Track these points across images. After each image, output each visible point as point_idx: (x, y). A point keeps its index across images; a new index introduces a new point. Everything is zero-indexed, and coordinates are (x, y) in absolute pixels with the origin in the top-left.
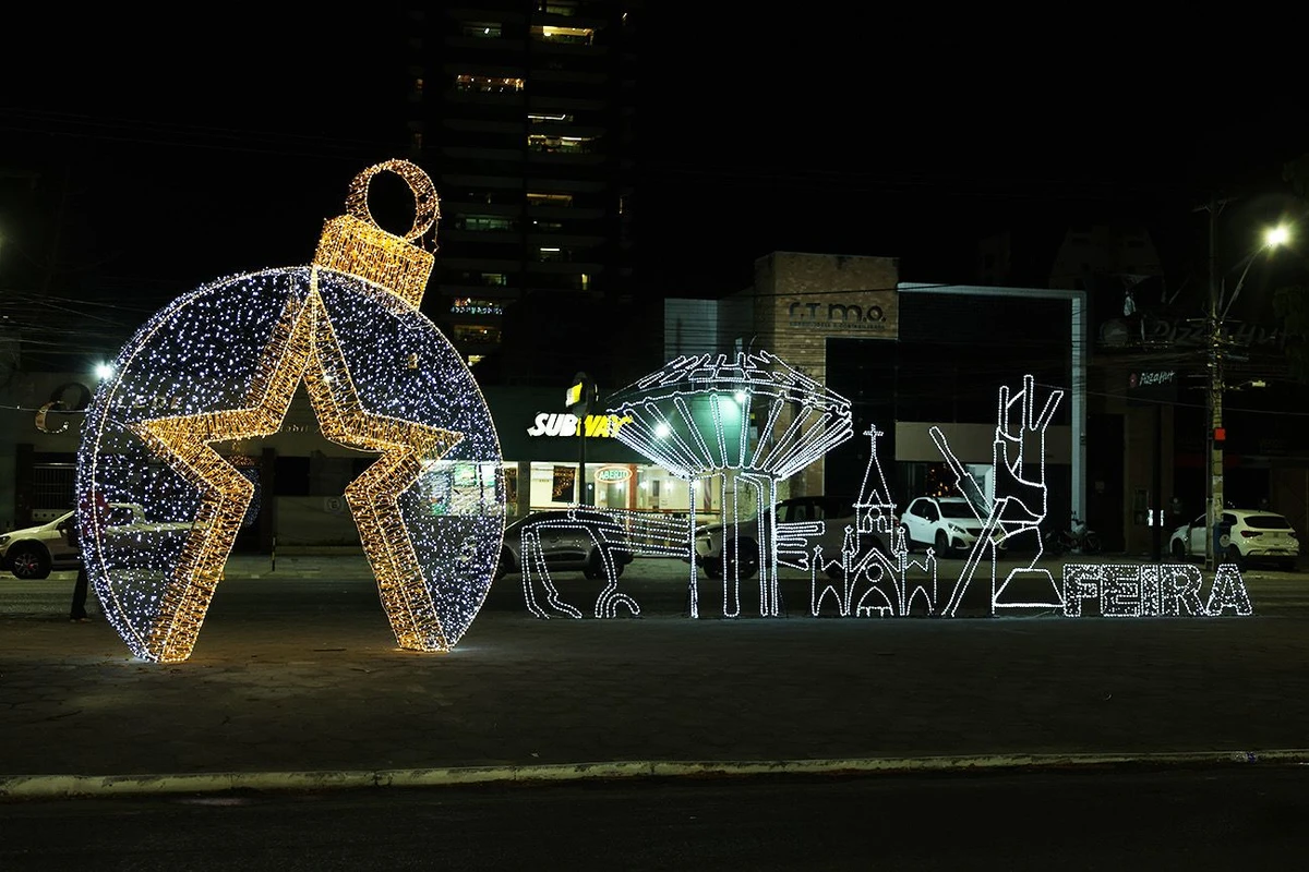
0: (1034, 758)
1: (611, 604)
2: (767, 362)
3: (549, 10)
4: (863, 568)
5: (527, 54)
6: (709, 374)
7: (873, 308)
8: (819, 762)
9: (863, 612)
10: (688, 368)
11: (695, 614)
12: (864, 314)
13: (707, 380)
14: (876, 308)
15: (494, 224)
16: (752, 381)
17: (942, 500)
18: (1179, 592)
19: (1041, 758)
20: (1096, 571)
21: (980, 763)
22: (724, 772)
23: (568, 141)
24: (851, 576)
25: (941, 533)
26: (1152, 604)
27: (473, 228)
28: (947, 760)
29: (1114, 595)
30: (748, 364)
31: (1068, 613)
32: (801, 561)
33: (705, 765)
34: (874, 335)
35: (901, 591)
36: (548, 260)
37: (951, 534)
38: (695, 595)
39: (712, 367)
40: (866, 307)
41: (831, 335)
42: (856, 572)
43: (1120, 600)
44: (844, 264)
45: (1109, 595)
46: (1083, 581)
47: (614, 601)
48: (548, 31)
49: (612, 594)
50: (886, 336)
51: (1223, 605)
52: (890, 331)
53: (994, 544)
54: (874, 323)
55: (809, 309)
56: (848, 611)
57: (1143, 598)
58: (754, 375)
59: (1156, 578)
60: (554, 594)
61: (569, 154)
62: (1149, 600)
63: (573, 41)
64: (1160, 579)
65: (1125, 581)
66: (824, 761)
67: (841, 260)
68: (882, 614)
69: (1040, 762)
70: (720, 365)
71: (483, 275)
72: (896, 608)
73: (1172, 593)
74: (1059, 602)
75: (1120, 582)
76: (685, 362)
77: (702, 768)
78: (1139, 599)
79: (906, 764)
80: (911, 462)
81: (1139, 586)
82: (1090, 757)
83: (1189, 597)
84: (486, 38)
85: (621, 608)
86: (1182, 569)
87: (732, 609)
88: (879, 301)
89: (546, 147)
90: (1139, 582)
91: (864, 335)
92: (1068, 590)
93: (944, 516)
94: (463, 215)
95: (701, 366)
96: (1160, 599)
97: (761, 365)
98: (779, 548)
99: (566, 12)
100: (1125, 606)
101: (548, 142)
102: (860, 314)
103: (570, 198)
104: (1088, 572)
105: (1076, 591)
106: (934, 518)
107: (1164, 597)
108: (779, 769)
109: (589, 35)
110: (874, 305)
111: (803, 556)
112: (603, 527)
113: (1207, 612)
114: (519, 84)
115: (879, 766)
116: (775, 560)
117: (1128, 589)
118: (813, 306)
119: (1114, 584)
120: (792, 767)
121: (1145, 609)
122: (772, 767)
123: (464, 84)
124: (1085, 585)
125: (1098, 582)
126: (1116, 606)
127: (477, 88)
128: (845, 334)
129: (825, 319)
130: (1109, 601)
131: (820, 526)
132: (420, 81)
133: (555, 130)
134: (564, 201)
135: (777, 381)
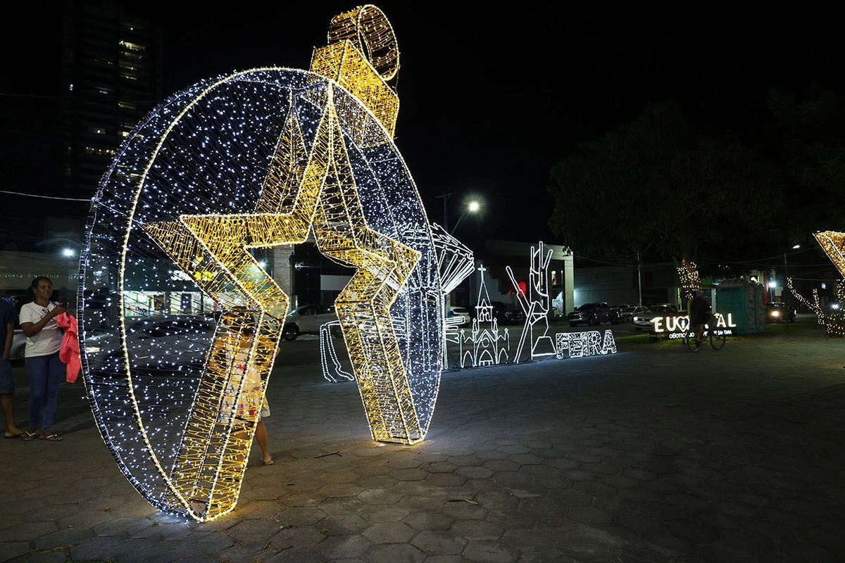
4: (481, 340)
9: (482, 364)
20: (567, 336)
31: (559, 357)
35: (496, 351)
42: (478, 343)
43: (575, 349)
45: (572, 347)
46: (563, 341)
51: (608, 349)
53: (531, 325)
56: (475, 365)
59: (586, 338)
60: (339, 367)
62: (585, 348)
65: (577, 340)
68: (489, 364)
72: (494, 360)
73: (592, 345)
74: (554, 352)
78: (581, 348)
81: (581, 342)
83: (597, 346)
86: (594, 333)
92: (558, 346)
98: (446, 332)
100: (577, 352)
104: (564, 337)
105: (561, 346)
107: (589, 347)
111: (457, 336)
113: (603, 352)
117: (578, 344)
119: (573, 342)
121: (584, 353)
126: (574, 352)
130: (572, 350)
135: (442, 240)
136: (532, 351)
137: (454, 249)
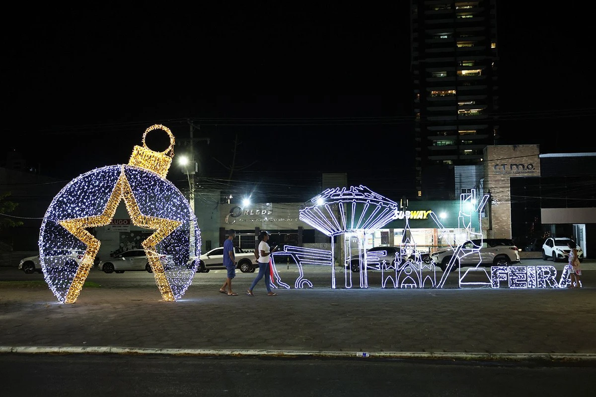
0: (267, 352)
1: (301, 284)
2: (362, 189)
3: (463, 65)
4: (403, 269)
5: (456, 81)
6: (338, 195)
7: (529, 165)
8: (176, 350)
9: (404, 286)
10: (330, 193)
11: (334, 287)
12: (525, 168)
13: (339, 197)
14: (531, 164)
15: (448, 143)
16: (356, 197)
17: (556, 239)
18: (545, 278)
19: (270, 352)
20: (506, 269)
21: (244, 353)
22: (137, 352)
23: (474, 111)
24: (398, 272)
25: (554, 252)
26: (532, 282)
27: (440, 145)
28: (229, 351)
29: (515, 279)
30: (355, 190)
31: (494, 286)
32: (377, 266)
33: (130, 349)
34: (530, 175)
35: (420, 278)
36: (467, 154)
37: (557, 252)
38: (334, 280)
39: (340, 193)
40: (526, 165)
41: (512, 175)
42: (400, 270)
43: (517, 281)
44: (516, 149)
45: (512, 279)
46: (500, 273)
47: (302, 281)
48: (464, 72)
49: (301, 279)
50: (535, 175)
51: (567, 283)
52: (537, 173)
53: (459, 258)
54: (530, 171)
55: (503, 166)
56: (397, 286)
57: (528, 280)
58: (357, 195)
59: (534, 272)
60: (279, 279)
61: (474, 115)
62: (531, 281)
63: (473, 75)
64: (536, 272)
65: (520, 273)
66: (178, 349)
67: (515, 147)
68: (412, 287)
69: (269, 354)
70: (343, 191)
71: (444, 161)
72: (418, 284)
73: (542, 278)
74: (489, 282)
75: (517, 273)
76: (330, 191)
77: (129, 350)
78: (526, 281)
79: (212, 352)
80: (553, 224)
81: (527, 275)
82: (293, 352)
83: (550, 280)
84: (442, 77)
85: (305, 284)
86: (546, 268)
87: (349, 285)
88: (532, 162)
89: (465, 114)
90: (526, 274)
91: (526, 175)
92: (493, 277)
93: (555, 245)
94: (435, 141)
95: (336, 192)
96: (537, 280)
97: (360, 191)
98: (368, 261)
99: (470, 65)
100: (520, 284)
101: (466, 112)
102: (524, 167)
103: (475, 131)
104: (503, 270)
105: (497, 278)
106: (552, 246)
107: (538, 280)
108: (159, 352)
109: (479, 72)
110: (529, 163)
111: (378, 264)
112: (297, 254)
113: (560, 286)
114: (454, 92)
115: (200, 352)
116: (366, 266)
117: (521, 277)
118: (504, 165)
119: (514, 274)
120: (165, 351)
121: (530, 285)
122: (156, 351)
123: (434, 94)
124: (501, 275)
125: (507, 274)
126: (516, 284)
127: (439, 95)
128: (518, 175)
129: (509, 170)
130: (513, 282)
131: (385, 252)
132: (419, 95)
133: (468, 107)
134: (474, 132)
135: (366, 196)
136: (460, 280)
137: (378, 202)
